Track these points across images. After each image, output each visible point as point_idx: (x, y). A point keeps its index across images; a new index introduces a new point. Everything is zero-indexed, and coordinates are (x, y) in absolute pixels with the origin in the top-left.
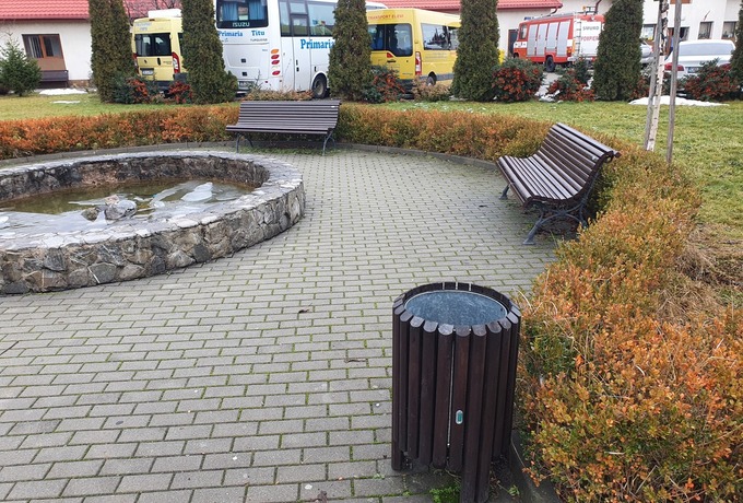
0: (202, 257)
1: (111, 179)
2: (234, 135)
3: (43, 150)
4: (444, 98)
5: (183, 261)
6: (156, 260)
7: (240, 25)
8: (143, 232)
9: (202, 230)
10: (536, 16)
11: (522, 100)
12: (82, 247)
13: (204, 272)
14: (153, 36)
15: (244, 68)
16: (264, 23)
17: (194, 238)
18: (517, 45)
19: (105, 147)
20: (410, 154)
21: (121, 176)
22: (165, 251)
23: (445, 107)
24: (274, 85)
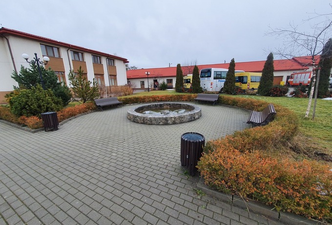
0: (174, 123)
1: (168, 107)
2: (196, 100)
3: (161, 101)
4: (254, 95)
5: (170, 123)
6: (166, 122)
7: (205, 77)
8: (164, 117)
9: (175, 118)
10: (298, 72)
11: (279, 96)
12: (154, 118)
13: (174, 126)
14: (187, 79)
15: (205, 86)
16: (210, 76)
17: (173, 119)
18: (289, 80)
19: (172, 101)
20: (235, 108)
21: (170, 107)
22: (168, 121)
23: (253, 97)
24: (210, 90)
